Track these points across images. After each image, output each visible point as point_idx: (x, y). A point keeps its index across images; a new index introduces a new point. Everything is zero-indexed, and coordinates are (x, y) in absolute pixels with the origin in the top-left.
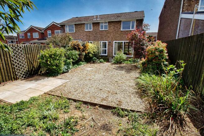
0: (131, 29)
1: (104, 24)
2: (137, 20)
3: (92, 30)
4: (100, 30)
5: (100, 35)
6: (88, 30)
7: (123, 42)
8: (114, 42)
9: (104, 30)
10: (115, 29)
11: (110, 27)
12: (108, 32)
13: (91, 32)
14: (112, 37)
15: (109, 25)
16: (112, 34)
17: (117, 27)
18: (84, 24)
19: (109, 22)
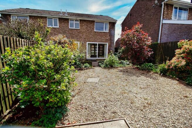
0: (104, 31)
1: (74, 22)
2: (110, 23)
3: (58, 27)
4: (70, 28)
5: (70, 34)
6: (52, 26)
7: (97, 43)
8: (87, 43)
9: (74, 28)
10: (88, 29)
11: (81, 26)
12: (80, 31)
13: (58, 29)
14: (85, 37)
15: (80, 23)
16: (85, 34)
17: (90, 27)
18: (46, 17)
19: (80, 20)
